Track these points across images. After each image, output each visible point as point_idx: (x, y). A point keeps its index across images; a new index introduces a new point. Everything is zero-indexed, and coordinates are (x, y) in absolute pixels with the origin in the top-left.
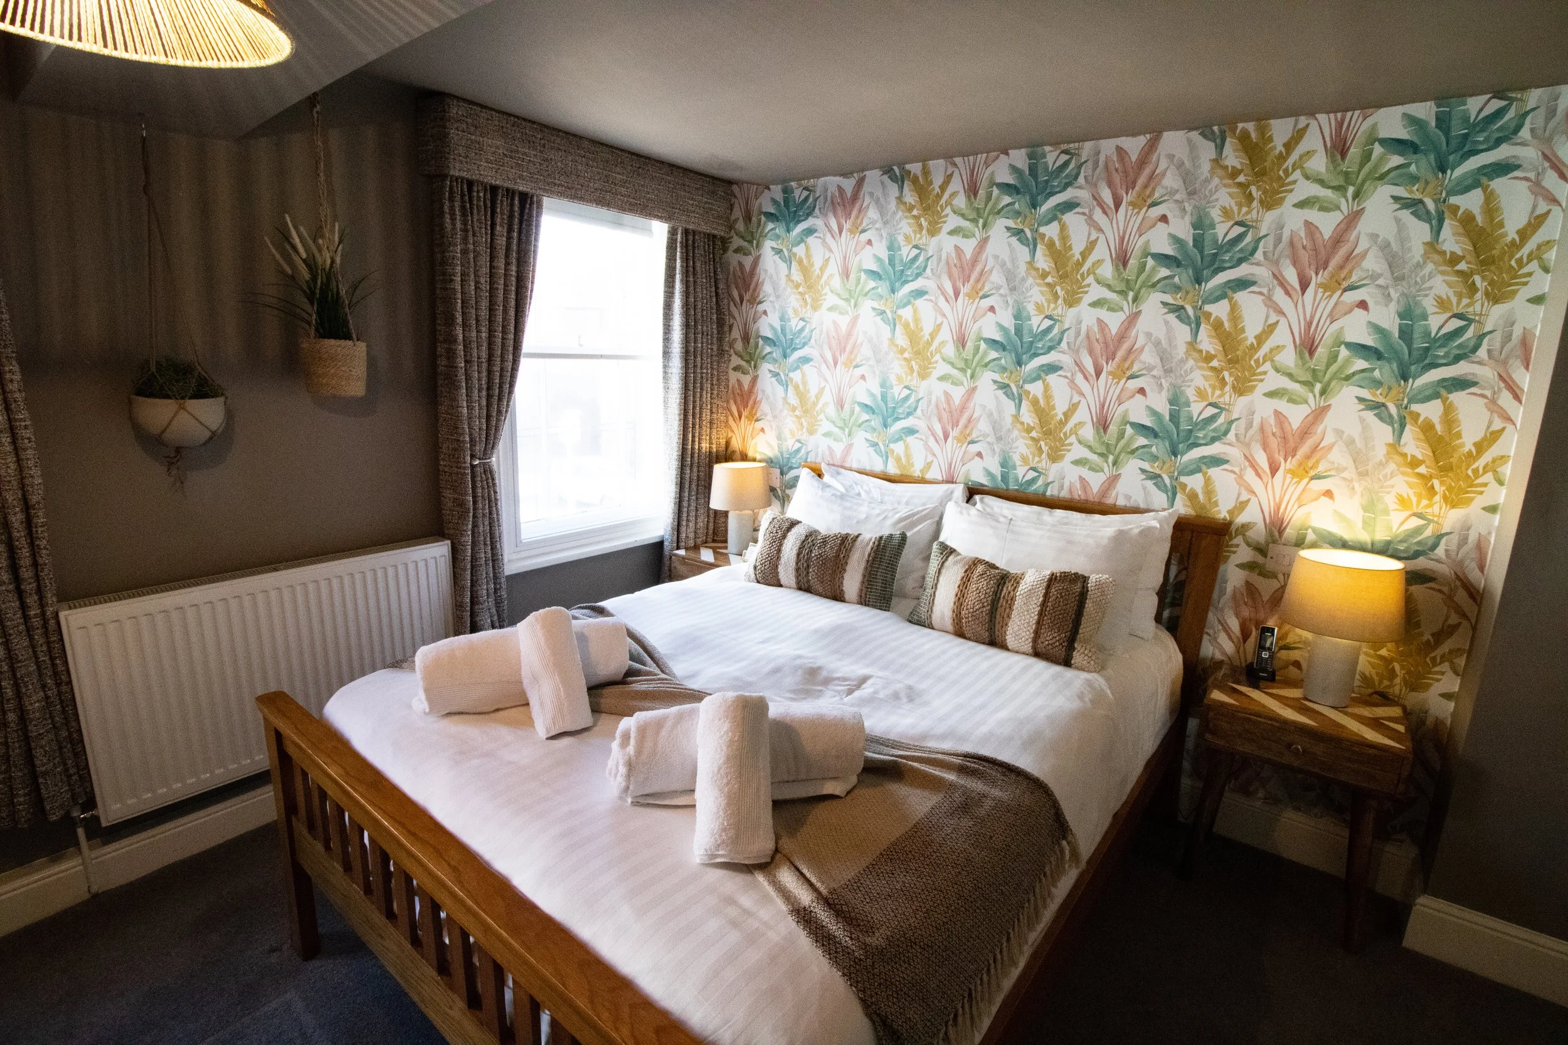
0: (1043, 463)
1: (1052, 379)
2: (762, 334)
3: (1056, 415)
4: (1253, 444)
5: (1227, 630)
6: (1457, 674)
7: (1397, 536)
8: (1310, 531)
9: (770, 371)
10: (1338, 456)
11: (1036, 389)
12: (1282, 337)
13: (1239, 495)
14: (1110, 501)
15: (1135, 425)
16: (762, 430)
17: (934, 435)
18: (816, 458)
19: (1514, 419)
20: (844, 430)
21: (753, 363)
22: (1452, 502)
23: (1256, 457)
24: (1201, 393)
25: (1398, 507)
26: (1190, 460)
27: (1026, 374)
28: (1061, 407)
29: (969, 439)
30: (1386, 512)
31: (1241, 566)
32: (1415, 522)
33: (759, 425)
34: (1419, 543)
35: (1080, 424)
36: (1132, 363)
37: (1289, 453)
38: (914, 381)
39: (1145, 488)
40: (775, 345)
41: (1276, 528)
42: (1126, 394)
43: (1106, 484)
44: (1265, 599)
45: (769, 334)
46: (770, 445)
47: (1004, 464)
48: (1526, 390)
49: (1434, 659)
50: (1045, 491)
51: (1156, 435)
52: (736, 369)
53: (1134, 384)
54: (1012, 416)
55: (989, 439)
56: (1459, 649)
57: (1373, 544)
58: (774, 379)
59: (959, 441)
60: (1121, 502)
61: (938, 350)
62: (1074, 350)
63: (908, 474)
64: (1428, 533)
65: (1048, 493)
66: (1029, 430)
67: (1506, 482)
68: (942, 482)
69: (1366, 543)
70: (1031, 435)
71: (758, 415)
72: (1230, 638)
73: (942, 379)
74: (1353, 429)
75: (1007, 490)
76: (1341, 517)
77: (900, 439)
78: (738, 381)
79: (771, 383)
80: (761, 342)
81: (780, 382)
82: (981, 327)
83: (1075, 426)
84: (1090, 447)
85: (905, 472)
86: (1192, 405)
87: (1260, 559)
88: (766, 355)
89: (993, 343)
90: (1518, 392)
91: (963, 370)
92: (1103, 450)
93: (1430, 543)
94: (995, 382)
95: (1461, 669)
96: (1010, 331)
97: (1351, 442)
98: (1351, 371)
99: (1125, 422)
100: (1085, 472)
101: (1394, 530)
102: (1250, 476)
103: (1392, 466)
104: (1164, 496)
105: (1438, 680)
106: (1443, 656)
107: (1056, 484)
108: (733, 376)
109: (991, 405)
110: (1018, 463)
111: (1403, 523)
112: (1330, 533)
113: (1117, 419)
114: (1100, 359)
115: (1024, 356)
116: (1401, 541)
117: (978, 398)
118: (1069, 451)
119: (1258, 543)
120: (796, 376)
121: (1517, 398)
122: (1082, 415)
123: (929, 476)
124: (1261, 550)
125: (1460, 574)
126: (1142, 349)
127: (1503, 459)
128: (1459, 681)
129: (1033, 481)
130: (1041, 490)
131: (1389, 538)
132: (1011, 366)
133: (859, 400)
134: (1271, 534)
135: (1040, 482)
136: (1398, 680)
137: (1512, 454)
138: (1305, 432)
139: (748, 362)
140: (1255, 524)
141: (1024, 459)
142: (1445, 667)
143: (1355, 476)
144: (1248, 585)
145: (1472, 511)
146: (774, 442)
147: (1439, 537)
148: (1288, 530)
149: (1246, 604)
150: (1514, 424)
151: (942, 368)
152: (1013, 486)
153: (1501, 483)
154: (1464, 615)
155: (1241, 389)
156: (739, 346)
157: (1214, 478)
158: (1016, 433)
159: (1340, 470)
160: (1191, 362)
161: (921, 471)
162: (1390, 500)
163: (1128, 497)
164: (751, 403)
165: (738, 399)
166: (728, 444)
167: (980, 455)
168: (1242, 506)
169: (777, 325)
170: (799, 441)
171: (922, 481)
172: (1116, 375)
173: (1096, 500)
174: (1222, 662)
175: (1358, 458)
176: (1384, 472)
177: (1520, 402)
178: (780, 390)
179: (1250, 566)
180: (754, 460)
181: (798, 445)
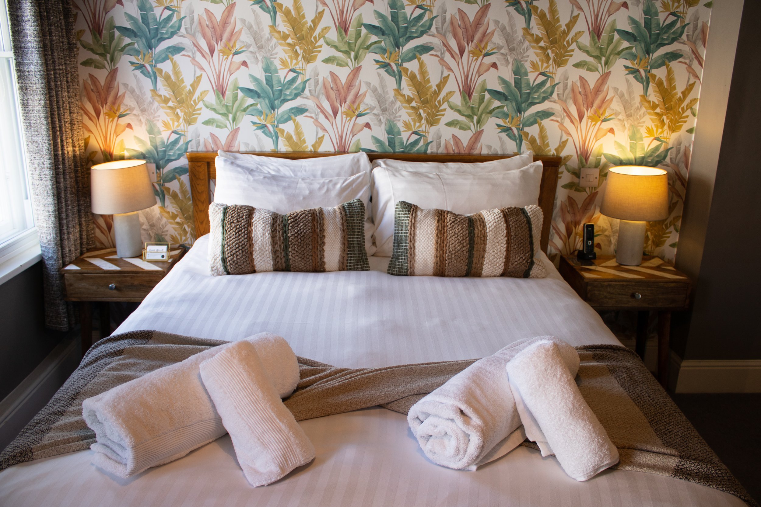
0: (423, 127)
1: (425, 57)
2: (118, 24)
3: (431, 87)
4: (568, 101)
5: (558, 233)
6: (677, 231)
7: (647, 153)
8: (603, 156)
9: (132, 63)
10: (616, 106)
11: (413, 66)
12: (581, 26)
13: (561, 137)
14: (476, 152)
15: (491, 92)
16: (129, 126)
17: (323, 112)
18: (197, 147)
19: (699, 75)
20: (228, 116)
21: (108, 56)
22: (673, 129)
23: (570, 109)
24: (534, 66)
25: (647, 135)
26: (530, 115)
27: (404, 55)
28: (434, 81)
29: (357, 113)
30: (641, 139)
31: (565, 186)
32: (656, 143)
33: (123, 121)
34: (658, 156)
35: (451, 93)
36: (486, 44)
37: (590, 105)
38: (300, 64)
39: (500, 139)
40: (136, 36)
41: (584, 155)
42: (483, 68)
43: (473, 139)
44: (580, 206)
45: (128, 25)
46: (140, 141)
47: (390, 131)
48: (704, 59)
49: (666, 225)
50: (427, 149)
51: (506, 99)
52: (86, 63)
53: (488, 60)
54: (395, 90)
55: (375, 111)
56: (678, 217)
57: (635, 160)
58: (138, 72)
59: (347, 114)
60: (485, 152)
61: (321, 35)
62: (441, 33)
63: (301, 150)
64: (662, 149)
65: (429, 151)
66: (409, 100)
67: (697, 114)
68: (335, 154)
69: (632, 160)
70: (411, 105)
71: (122, 110)
72: (561, 238)
73: (327, 61)
74: (623, 88)
75: (394, 152)
76: (619, 146)
77: (289, 119)
78: (91, 76)
79: (136, 76)
80: (117, 33)
81: (146, 73)
82: (361, 15)
83: (447, 95)
84: (459, 112)
85: (297, 149)
86: (529, 74)
87: (576, 180)
88: (125, 47)
89: (372, 28)
90: (701, 60)
91: (347, 53)
92: (469, 112)
93: (663, 155)
94: (377, 62)
95: (679, 228)
96: (387, 18)
97: (622, 96)
98: (621, 49)
99: (484, 89)
100: (456, 131)
101: (646, 150)
102: (567, 123)
103: (643, 110)
104: (514, 143)
105: (669, 237)
106: (670, 222)
107: (434, 144)
108: (83, 73)
109: (375, 82)
110: (402, 129)
111: (649, 145)
112: (613, 156)
113: (478, 88)
114: (462, 41)
115: (401, 39)
116: (650, 156)
117: (363, 76)
118: (443, 115)
119: (574, 169)
120: (166, 67)
121: (701, 64)
122: (452, 86)
123: (321, 150)
124: (576, 173)
125: (677, 172)
126: (493, 33)
127: (694, 100)
128: (678, 235)
129: (416, 142)
130: (423, 149)
131: (643, 155)
132: (389, 48)
133: (242, 85)
134: (581, 162)
135: (422, 143)
136: (650, 242)
137: (699, 97)
138: (598, 90)
139: (103, 55)
140: (572, 156)
141: (407, 125)
142: (672, 228)
143: (625, 118)
144: (570, 198)
145: (682, 132)
146: (145, 137)
147: (667, 151)
148: (590, 158)
149: (568, 212)
150: (700, 80)
151: (326, 52)
152: (399, 149)
153: (694, 115)
154: (679, 196)
155: (559, 63)
156: (88, 38)
157: (545, 126)
158: (398, 104)
159: (617, 114)
160: (527, 43)
161: (313, 146)
162: (643, 131)
163: (489, 147)
164: (110, 99)
165: (94, 96)
166: (86, 144)
167: (368, 125)
168: (563, 144)
169: (136, 13)
170: (175, 132)
171: (315, 155)
172: (475, 53)
173: (467, 152)
174: (556, 255)
175: (626, 105)
176: (639, 114)
177: (702, 66)
178: (147, 83)
179: (569, 186)
180: (122, 158)
181: (174, 137)
